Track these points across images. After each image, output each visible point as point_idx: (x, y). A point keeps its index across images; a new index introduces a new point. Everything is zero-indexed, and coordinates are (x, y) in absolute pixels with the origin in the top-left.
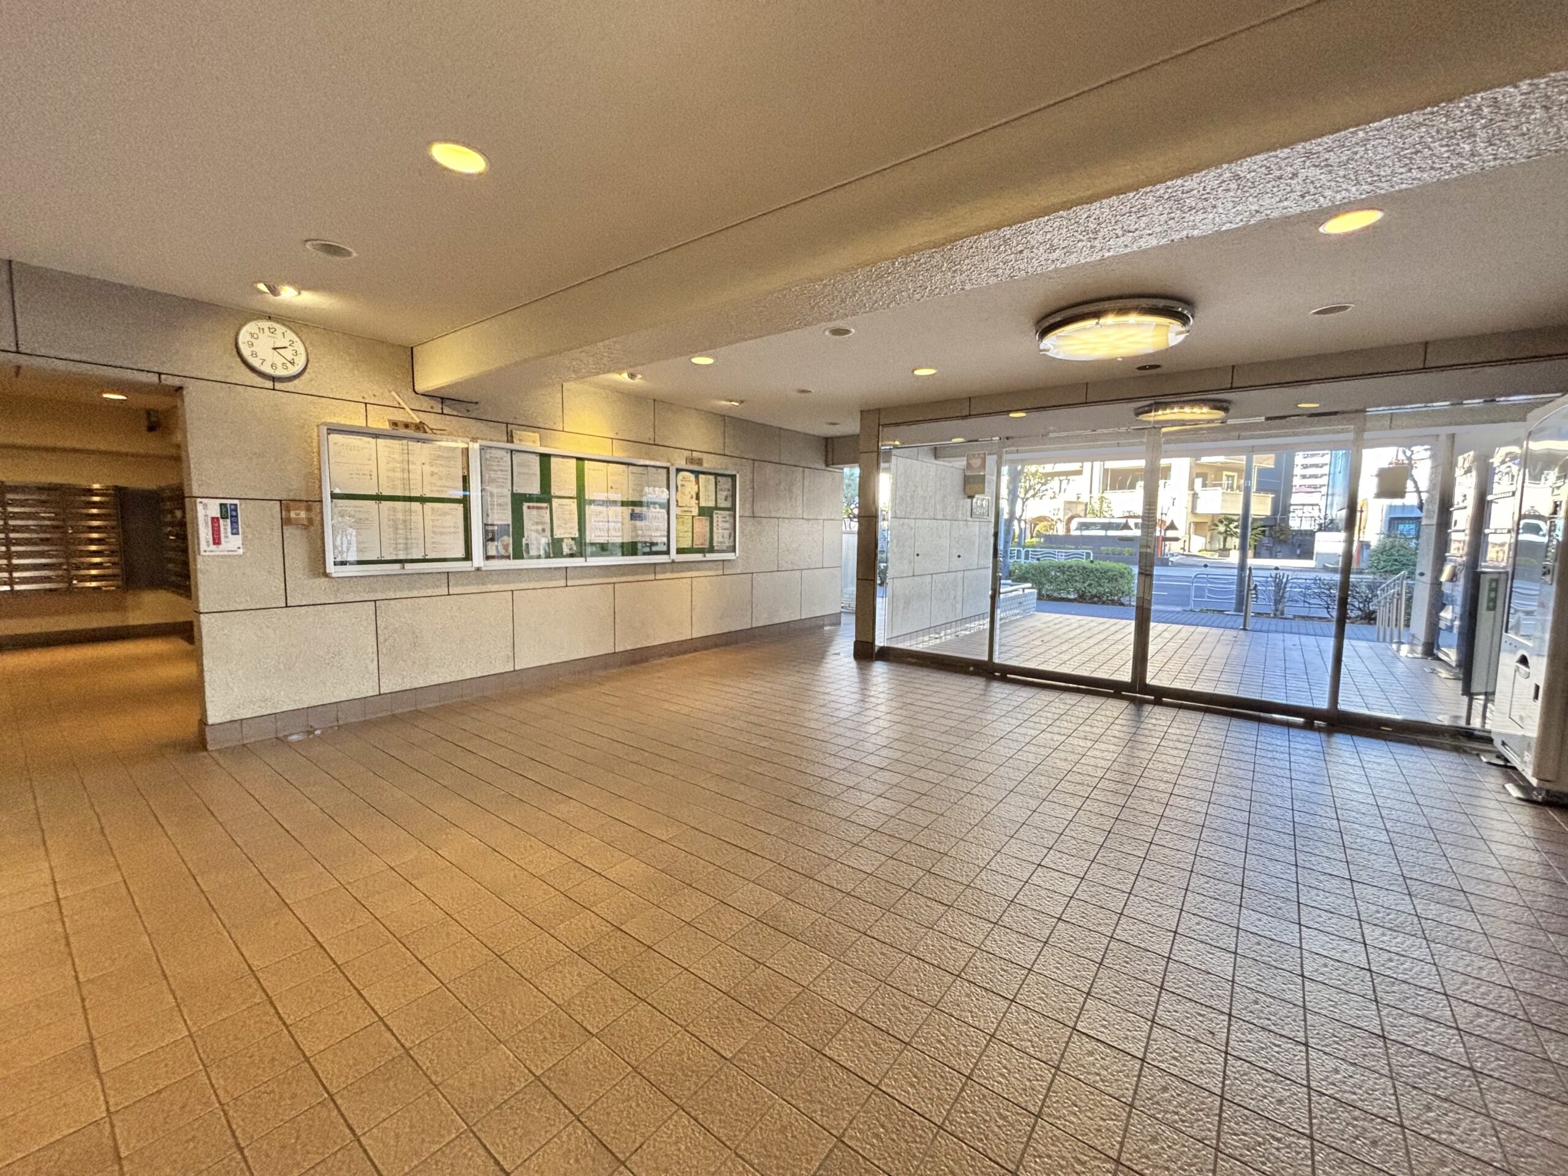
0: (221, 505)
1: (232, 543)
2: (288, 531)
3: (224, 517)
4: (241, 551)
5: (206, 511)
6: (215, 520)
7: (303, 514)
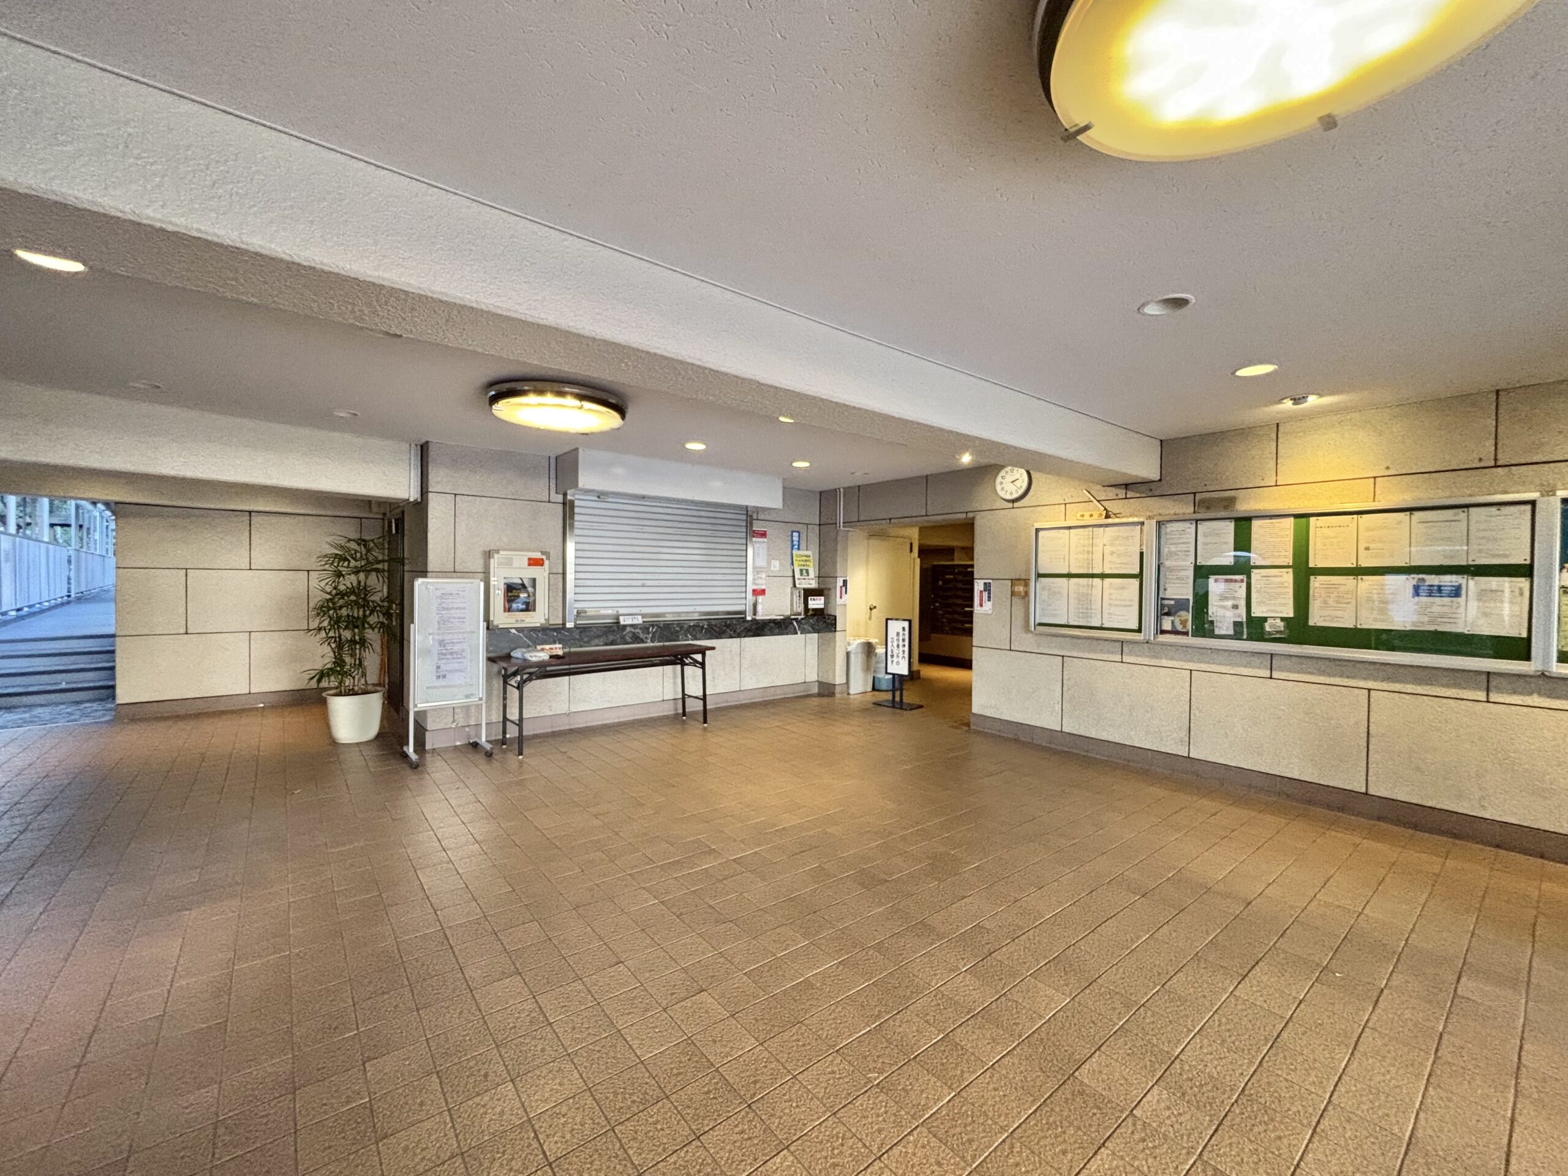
0: (985, 584)
1: (988, 606)
2: (1015, 599)
3: (985, 590)
4: (990, 612)
5: (979, 586)
6: (981, 592)
7: (1021, 589)
